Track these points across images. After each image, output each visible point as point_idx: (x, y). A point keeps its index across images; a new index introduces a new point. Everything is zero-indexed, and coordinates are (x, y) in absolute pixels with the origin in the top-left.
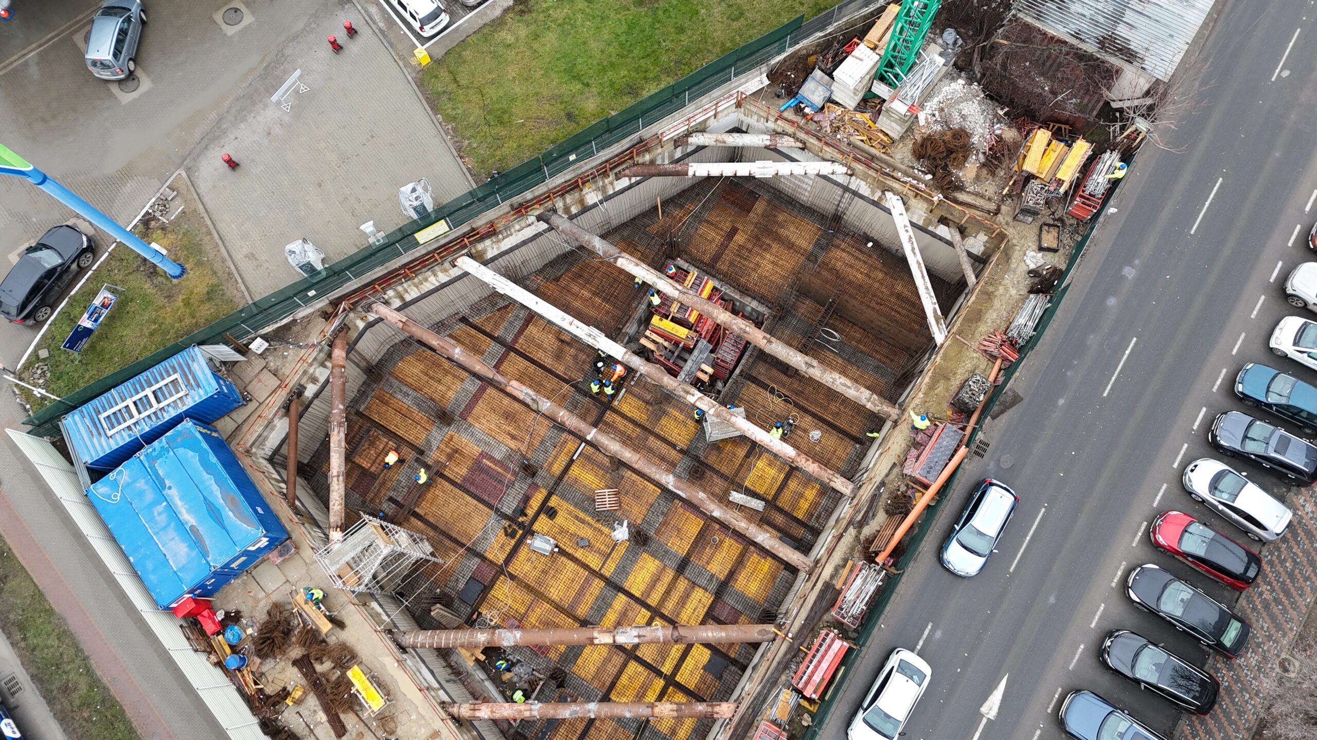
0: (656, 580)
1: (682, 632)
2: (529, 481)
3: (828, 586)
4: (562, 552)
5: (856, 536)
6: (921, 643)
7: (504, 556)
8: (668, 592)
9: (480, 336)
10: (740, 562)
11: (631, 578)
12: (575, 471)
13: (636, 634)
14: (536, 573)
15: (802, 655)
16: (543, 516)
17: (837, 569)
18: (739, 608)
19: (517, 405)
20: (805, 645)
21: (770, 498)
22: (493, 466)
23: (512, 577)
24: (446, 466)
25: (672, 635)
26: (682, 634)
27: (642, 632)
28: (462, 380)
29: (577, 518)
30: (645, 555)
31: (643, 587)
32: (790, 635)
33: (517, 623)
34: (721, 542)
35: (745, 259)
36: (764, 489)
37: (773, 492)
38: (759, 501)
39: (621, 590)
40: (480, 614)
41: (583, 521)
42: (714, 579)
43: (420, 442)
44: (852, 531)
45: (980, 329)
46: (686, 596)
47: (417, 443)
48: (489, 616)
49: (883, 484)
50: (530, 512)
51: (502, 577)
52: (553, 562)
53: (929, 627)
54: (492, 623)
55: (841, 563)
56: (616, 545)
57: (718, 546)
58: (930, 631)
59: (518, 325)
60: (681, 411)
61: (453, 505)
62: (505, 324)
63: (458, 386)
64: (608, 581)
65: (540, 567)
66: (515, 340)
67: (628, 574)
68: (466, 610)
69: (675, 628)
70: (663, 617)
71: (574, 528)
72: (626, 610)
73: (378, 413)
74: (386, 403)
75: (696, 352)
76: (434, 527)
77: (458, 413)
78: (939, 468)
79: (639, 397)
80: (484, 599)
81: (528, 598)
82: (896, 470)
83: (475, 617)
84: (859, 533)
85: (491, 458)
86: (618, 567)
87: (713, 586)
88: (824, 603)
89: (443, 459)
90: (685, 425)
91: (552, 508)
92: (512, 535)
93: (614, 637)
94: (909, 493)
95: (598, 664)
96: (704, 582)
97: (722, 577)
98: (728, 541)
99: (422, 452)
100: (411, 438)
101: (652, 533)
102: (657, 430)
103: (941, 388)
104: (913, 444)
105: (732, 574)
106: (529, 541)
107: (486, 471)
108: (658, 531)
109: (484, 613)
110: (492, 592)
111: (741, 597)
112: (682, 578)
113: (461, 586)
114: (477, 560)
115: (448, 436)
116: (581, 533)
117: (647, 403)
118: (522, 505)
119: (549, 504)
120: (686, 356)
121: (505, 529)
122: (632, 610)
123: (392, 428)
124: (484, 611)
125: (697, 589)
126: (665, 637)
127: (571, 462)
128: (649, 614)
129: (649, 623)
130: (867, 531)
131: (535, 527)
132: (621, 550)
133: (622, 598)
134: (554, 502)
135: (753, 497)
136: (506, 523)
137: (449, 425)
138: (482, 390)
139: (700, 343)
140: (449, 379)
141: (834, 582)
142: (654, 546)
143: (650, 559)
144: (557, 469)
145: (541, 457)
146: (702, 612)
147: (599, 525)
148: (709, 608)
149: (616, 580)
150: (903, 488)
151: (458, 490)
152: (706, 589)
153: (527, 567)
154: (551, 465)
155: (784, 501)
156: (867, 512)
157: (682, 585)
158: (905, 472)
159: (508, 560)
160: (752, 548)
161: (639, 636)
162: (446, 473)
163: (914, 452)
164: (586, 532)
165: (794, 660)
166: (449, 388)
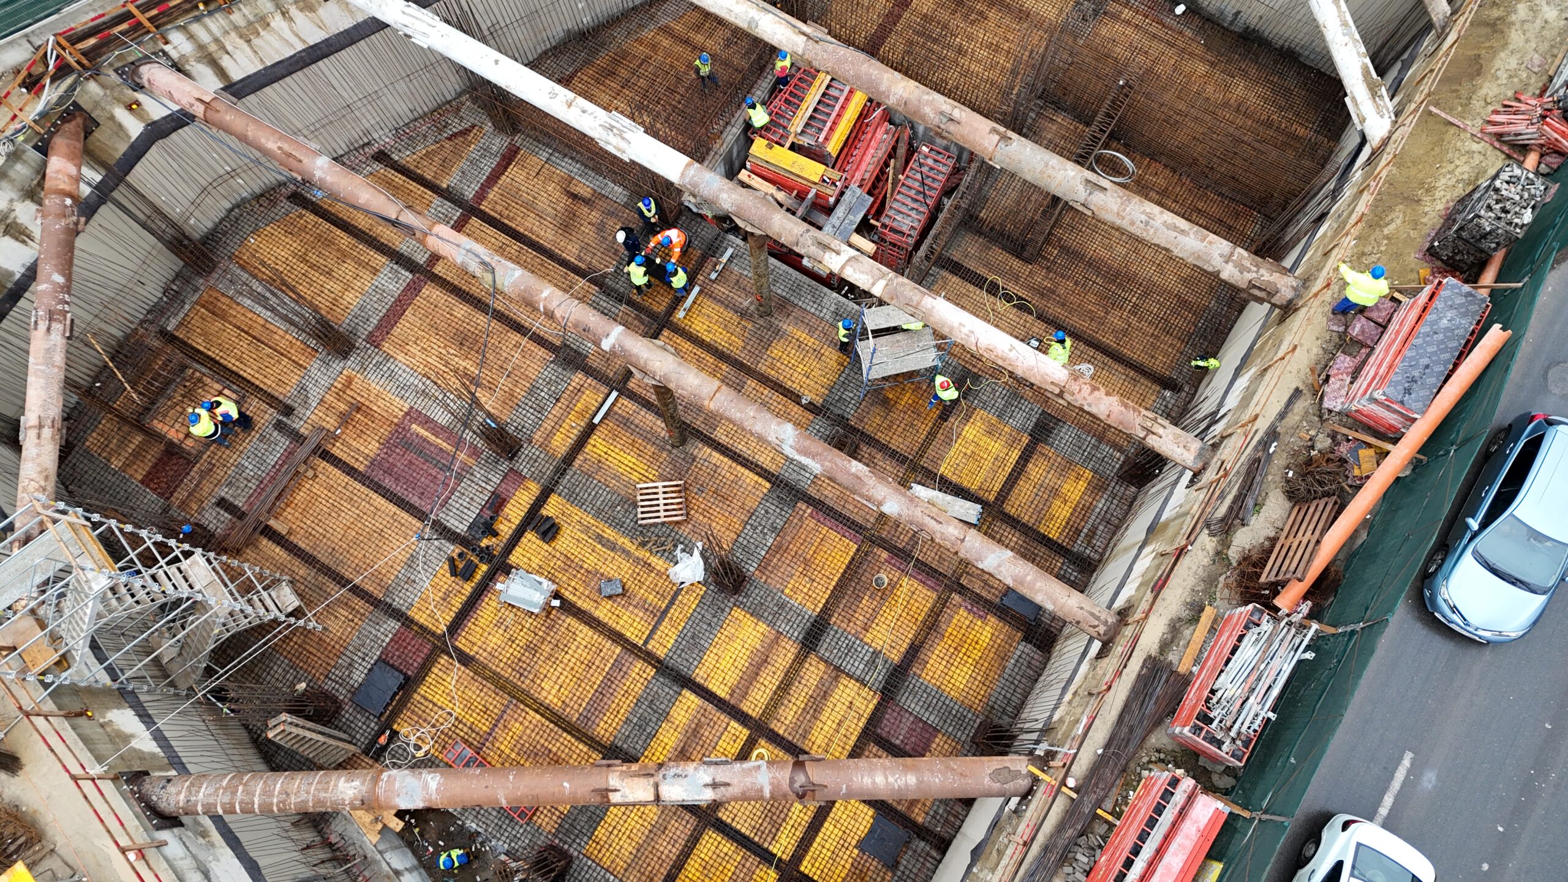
0: (760, 663)
1: (816, 774)
2: (505, 466)
3: (1155, 668)
4: (568, 608)
5: (1218, 553)
6: (1388, 800)
7: (449, 617)
8: (784, 688)
9: (413, 186)
10: (931, 626)
11: (709, 659)
12: (597, 445)
13: (708, 780)
14: (510, 652)
15: (1102, 829)
16: (530, 537)
17: (1175, 628)
18: (933, 719)
19: (481, 319)
20: (1109, 805)
21: (992, 498)
22: (432, 438)
23: (465, 659)
24: (336, 438)
25: (792, 781)
26: (816, 779)
27: (722, 774)
28: (375, 271)
29: (600, 538)
30: (737, 613)
31: (732, 678)
32: (1071, 782)
33: (469, 752)
34: (893, 585)
35: (935, 41)
36: (979, 480)
37: (997, 487)
38: (969, 504)
39: (687, 682)
40: (395, 734)
41: (612, 547)
42: (880, 661)
43: (286, 392)
44: (1207, 543)
45: (1483, 92)
46: (823, 695)
47: (279, 392)
48: (413, 739)
49: (1272, 434)
50: (505, 529)
51: (444, 660)
52: (550, 628)
53: (1406, 762)
54: (420, 754)
55: (1185, 614)
56: (679, 591)
57: (885, 594)
58: (1409, 772)
59: (488, 166)
60: (811, 330)
61: (348, 515)
62: (463, 164)
63: (366, 281)
64: (662, 667)
65: (522, 638)
66: (481, 195)
67: (703, 651)
68: (364, 727)
69: (799, 765)
70: (775, 739)
71: (592, 558)
72: (699, 725)
73: (205, 334)
74: (223, 316)
75: (840, 211)
76: (308, 559)
77: (363, 333)
78: (1433, 381)
79: (727, 304)
80: (403, 704)
81: (496, 702)
82: (1303, 404)
83: (383, 740)
84: (1226, 544)
85: (427, 422)
86: (682, 636)
87: (878, 676)
88: (1151, 707)
89: (331, 423)
90: (819, 356)
91: (548, 518)
92: (467, 574)
93: (656, 786)
94: (1344, 449)
95: (639, 838)
96: (859, 668)
97: (895, 657)
98: (907, 584)
99: (288, 411)
100: (267, 383)
101: (752, 568)
102: (762, 368)
103: (1396, 222)
104: (1338, 347)
105: (914, 652)
106: (499, 586)
107: (419, 448)
108: (763, 566)
109: (403, 731)
110: (422, 690)
111: (936, 698)
112: (812, 659)
113: (358, 676)
114: (393, 625)
115: (342, 379)
116: (610, 570)
117: (743, 314)
118: (488, 513)
119: (544, 512)
120: (821, 218)
121: (451, 560)
122: (712, 724)
123: (231, 363)
124: (403, 729)
125: (844, 681)
126: (775, 787)
127: (590, 429)
128: (745, 733)
129: (743, 755)
130: (1245, 539)
131: (513, 558)
132: (689, 603)
133: (690, 700)
134: (550, 509)
135: (957, 495)
136: (453, 550)
137: (345, 355)
138: (413, 290)
139: (848, 193)
140: (348, 268)
141: (1172, 657)
142: (756, 594)
143: (748, 621)
144: (561, 443)
145: (530, 419)
146: (855, 728)
147: (642, 553)
148: (870, 721)
149: (678, 662)
150: (1323, 443)
151: (358, 486)
152: (862, 682)
153: (496, 640)
154: (550, 435)
155: (1019, 504)
156: (1240, 498)
157: (813, 672)
158: (1327, 404)
159: (455, 627)
160: (956, 598)
161: (715, 785)
162: (335, 452)
163: (1344, 362)
164: (618, 568)
165: (1082, 841)
166: (348, 287)
